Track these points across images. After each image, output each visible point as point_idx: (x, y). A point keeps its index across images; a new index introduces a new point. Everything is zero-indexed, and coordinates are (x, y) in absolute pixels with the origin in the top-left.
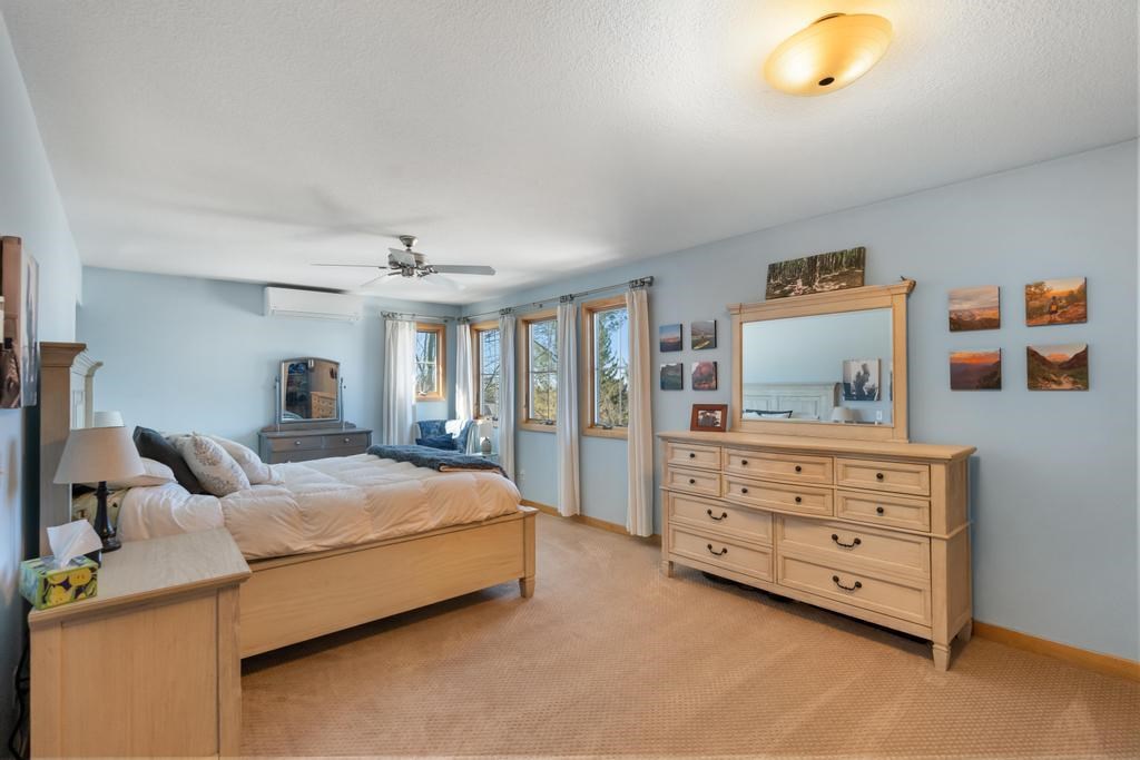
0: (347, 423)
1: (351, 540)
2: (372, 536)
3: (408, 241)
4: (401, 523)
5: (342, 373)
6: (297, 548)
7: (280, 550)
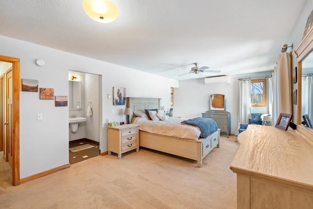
0: (227, 112)
1: (156, 133)
2: (160, 134)
3: (196, 64)
4: (165, 133)
5: (226, 98)
6: (148, 131)
7: (146, 131)
